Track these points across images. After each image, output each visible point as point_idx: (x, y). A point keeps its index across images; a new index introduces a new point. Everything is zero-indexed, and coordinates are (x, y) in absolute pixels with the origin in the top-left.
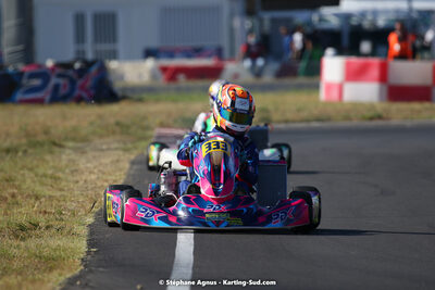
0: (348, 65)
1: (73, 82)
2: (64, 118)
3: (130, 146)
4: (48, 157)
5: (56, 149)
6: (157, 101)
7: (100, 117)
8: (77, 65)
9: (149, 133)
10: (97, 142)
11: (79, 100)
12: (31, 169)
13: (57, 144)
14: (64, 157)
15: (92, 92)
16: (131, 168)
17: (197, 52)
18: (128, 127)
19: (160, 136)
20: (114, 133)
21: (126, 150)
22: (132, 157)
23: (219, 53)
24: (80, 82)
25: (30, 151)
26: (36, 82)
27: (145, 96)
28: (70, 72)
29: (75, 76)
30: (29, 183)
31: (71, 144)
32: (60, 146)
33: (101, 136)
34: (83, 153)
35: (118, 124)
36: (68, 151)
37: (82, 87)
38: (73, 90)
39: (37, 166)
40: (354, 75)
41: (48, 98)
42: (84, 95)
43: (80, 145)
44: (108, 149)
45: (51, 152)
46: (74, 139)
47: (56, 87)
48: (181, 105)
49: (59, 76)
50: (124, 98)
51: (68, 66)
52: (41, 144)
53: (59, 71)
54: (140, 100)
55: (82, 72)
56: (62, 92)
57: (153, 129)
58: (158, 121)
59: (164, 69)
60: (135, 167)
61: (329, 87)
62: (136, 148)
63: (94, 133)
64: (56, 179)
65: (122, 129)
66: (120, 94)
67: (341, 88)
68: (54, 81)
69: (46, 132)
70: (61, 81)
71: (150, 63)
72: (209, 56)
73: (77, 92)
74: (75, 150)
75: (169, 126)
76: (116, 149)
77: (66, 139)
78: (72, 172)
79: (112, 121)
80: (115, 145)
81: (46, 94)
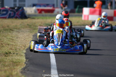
0: (90, 10)
1: (15, 13)
2: (12, 23)
3: (31, 31)
4: (9, 33)
5: (11, 31)
6: (38, 19)
7: (22, 23)
8: (16, 8)
9: (37, 28)
10: (23, 29)
11: (16, 18)
12: (5, 37)
13: (11, 30)
14: (14, 34)
15: (20, 16)
16: (33, 37)
17: (47, 5)
18: (31, 26)
19: (40, 29)
20: (27, 27)
21: (31, 32)
22: (33, 34)
23: (53, 6)
24: (17, 13)
25: (4, 31)
26: (5, 12)
27: (34, 17)
28: (14, 10)
29: (15, 11)
30: (5, 40)
31: (15, 30)
32: (13, 30)
33: (24, 28)
34: (19, 32)
35: (28, 25)
36: (15, 32)
37: (17, 14)
38: (15, 15)
39: (7, 36)
40: (92, 13)
41: (7, 17)
42: (18, 16)
43: (18, 30)
44: (26, 32)
45: (10, 32)
46: (16, 29)
47: (10, 14)
48: (45, 20)
49: (11, 11)
50: (29, 18)
51: (13, 8)
52: (7, 30)
53: (11, 9)
54: (33, 18)
55: (17, 10)
56: (12, 15)
57: (38, 27)
58: (39, 24)
59: (38, 10)
60: (34, 37)
61: (85, 16)
62: (34, 32)
63: (21, 27)
64: (13, 40)
65: (29, 26)
66: (28, 16)
67: (88, 16)
68: (9, 12)
69: (8, 27)
70: (11, 12)
71: (34, 8)
72: (51, 6)
73: (16, 16)
74: (17, 31)
75: (42, 26)
76: (28, 32)
77: (14, 29)
78: (17, 38)
79: (26, 24)
80: (28, 31)
81: (7, 16)
